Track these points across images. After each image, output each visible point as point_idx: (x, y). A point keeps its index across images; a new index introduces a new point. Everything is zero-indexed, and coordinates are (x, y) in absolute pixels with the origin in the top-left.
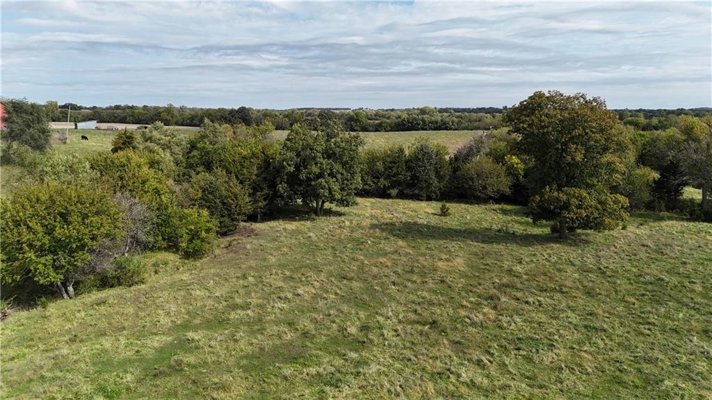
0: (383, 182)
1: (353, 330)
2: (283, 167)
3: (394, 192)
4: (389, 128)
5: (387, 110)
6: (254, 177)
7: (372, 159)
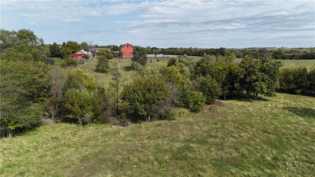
0: (292, 86)
1: (269, 158)
2: (238, 75)
3: (299, 91)
4: (298, 58)
5: (298, 48)
6: (224, 79)
7: (287, 73)
